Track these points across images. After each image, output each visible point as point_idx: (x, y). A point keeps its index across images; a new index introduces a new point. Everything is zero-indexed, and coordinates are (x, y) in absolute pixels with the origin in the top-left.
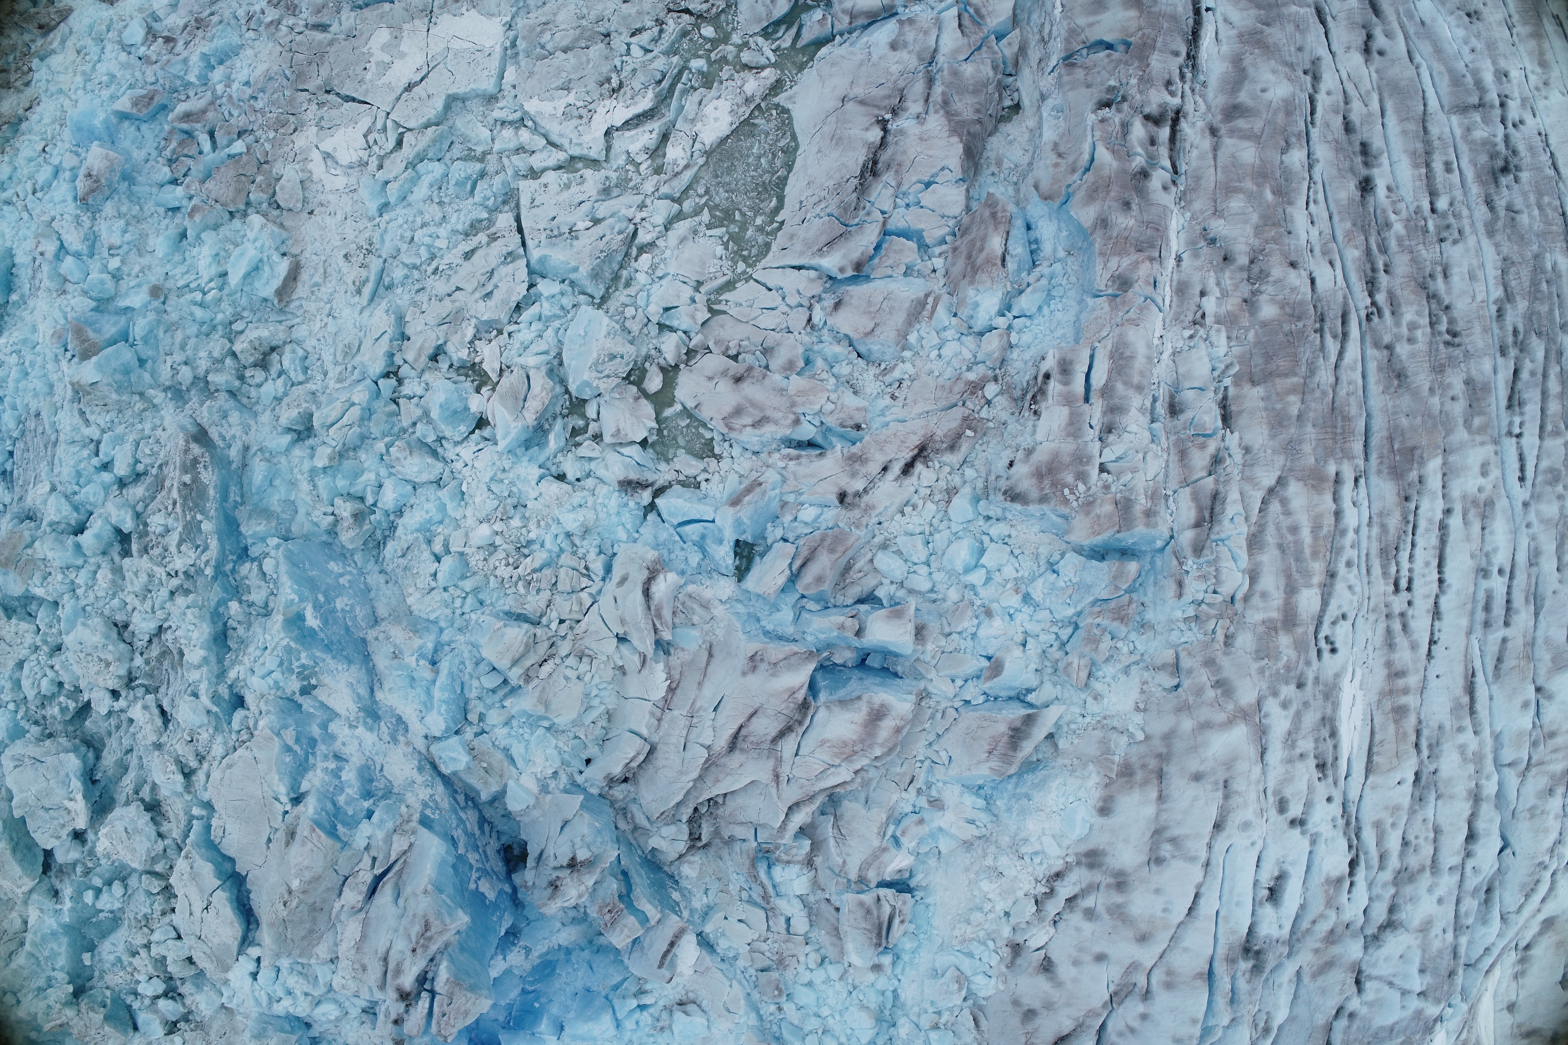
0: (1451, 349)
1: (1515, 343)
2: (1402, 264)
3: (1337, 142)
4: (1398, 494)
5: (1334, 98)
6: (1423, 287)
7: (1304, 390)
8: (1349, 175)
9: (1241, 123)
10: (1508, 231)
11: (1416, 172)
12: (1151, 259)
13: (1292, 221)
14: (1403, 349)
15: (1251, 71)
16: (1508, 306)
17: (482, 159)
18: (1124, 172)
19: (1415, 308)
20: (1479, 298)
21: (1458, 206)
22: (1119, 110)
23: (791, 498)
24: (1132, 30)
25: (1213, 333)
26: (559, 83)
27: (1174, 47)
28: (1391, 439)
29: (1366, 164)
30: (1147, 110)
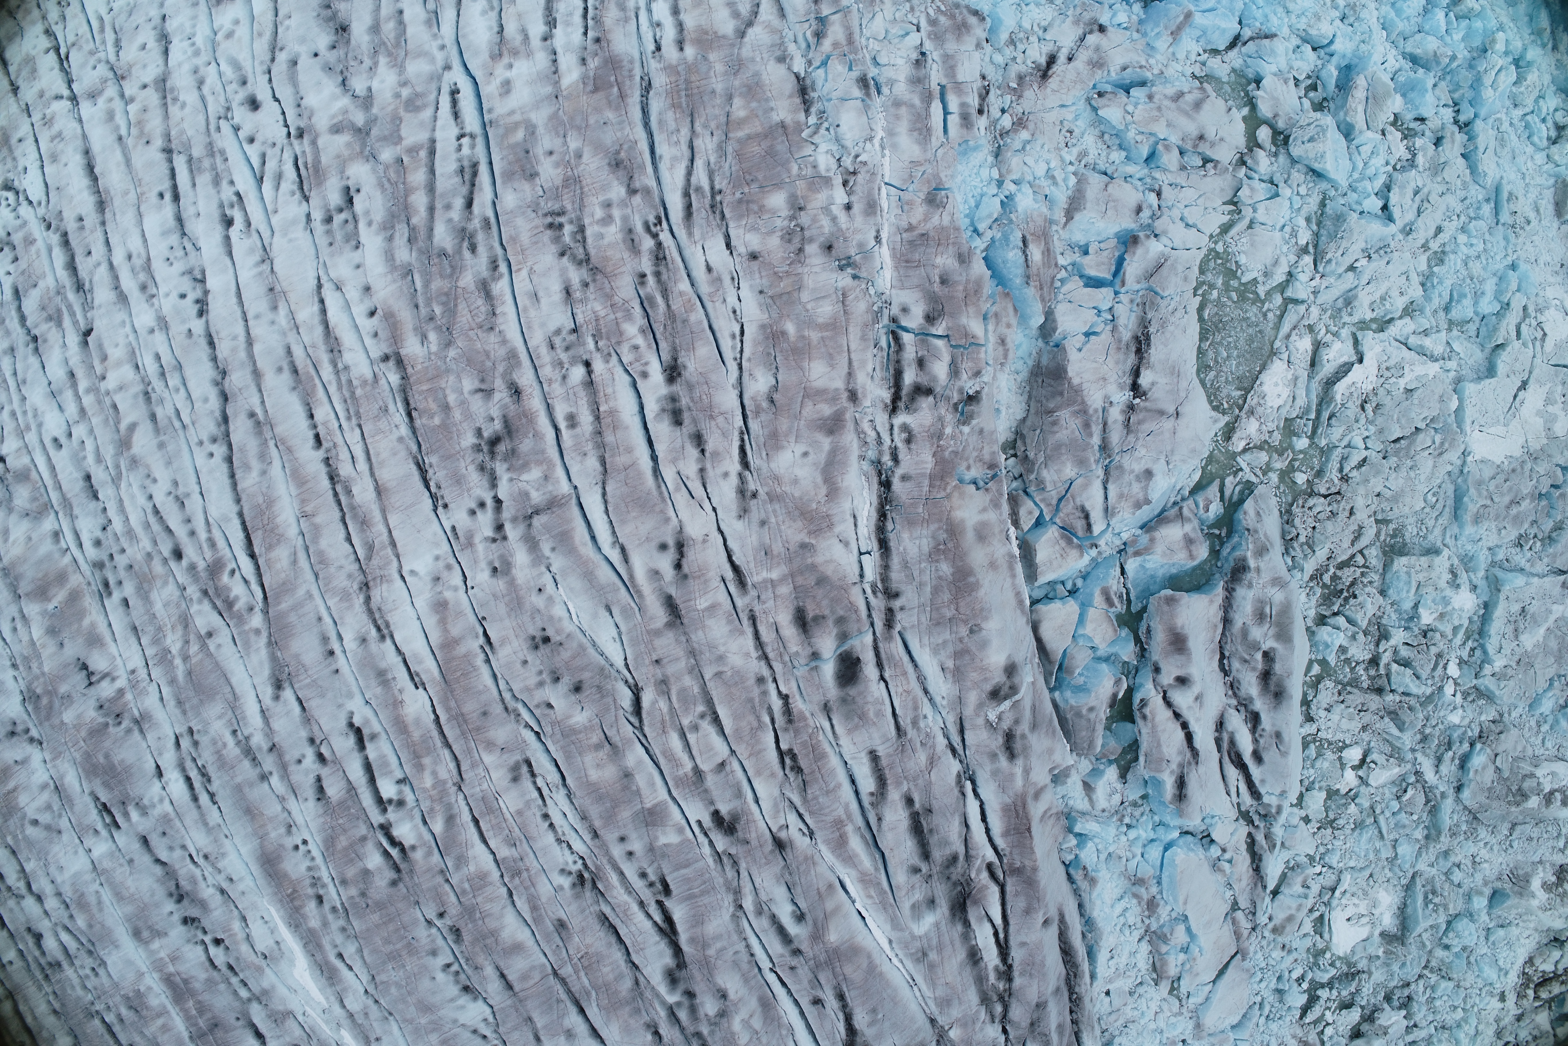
0: (556, 207)
1: (471, 237)
2: (625, 287)
3: (712, 417)
4: (608, 42)
5: (720, 471)
6: (594, 270)
7: (729, 124)
8: (694, 380)
9: (827, 410)
10: (489, 364)
11: (612, 404)
12: (911, 228)
13: (760, 305)
14: (618, 191)
15: (819, 480)
16: (485, 273)
17: (1451, 323)
18: (952, 315)
19: (606, 241)
20: (524, 273)
21: (557, 375)
22: (961, 391)
23: (1136, 35)
24: (956, 494)
25: (834, 166)
26: (1416, 395)
27: (908, 485)
28: (622, 96)
29: (673, 399)
30: (931, 399)
